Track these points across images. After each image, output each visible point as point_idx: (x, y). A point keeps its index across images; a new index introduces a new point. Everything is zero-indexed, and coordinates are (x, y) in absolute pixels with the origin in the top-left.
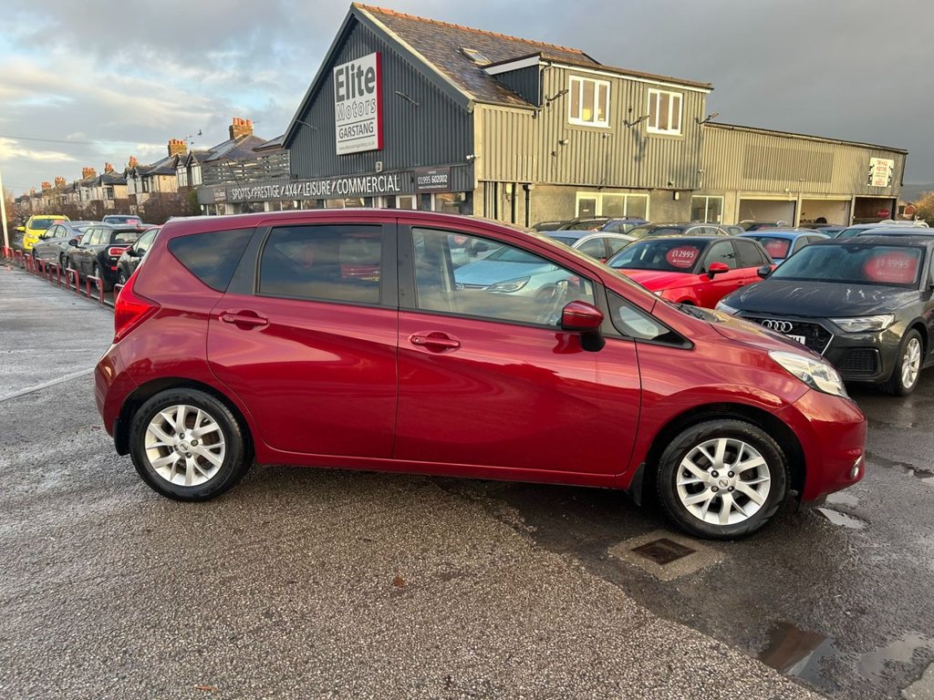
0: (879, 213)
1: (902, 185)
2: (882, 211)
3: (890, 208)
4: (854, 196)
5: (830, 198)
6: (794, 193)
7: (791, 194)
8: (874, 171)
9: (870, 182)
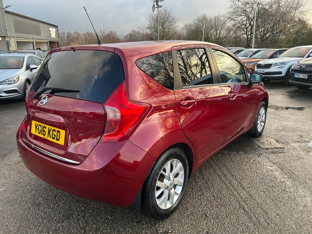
0: (54, 46)
1: (59, 38)
2: (55, 46)
3: (57, 45)
4: (48, 41)
5: (42, 41)
6: (32, 39)
7: (31, 39)
8: (51, 32)
9: (51, 36)
